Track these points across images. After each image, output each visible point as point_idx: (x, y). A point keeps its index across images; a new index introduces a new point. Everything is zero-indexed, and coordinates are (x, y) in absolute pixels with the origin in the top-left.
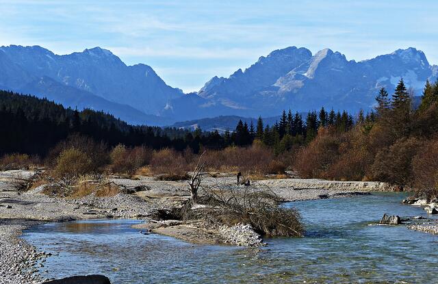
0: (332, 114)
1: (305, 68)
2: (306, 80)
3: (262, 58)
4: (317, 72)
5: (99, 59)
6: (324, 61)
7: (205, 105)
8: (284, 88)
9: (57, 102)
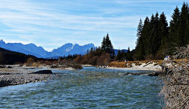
0: (78, 55)
1: (71, 47)
2: (72, 49)
3: (63, 45)
4: (74, 48)
5: (32, 46)
6: (75, 45)
7: (52, 54)
8: (67, 51)
9: (24, 53)
